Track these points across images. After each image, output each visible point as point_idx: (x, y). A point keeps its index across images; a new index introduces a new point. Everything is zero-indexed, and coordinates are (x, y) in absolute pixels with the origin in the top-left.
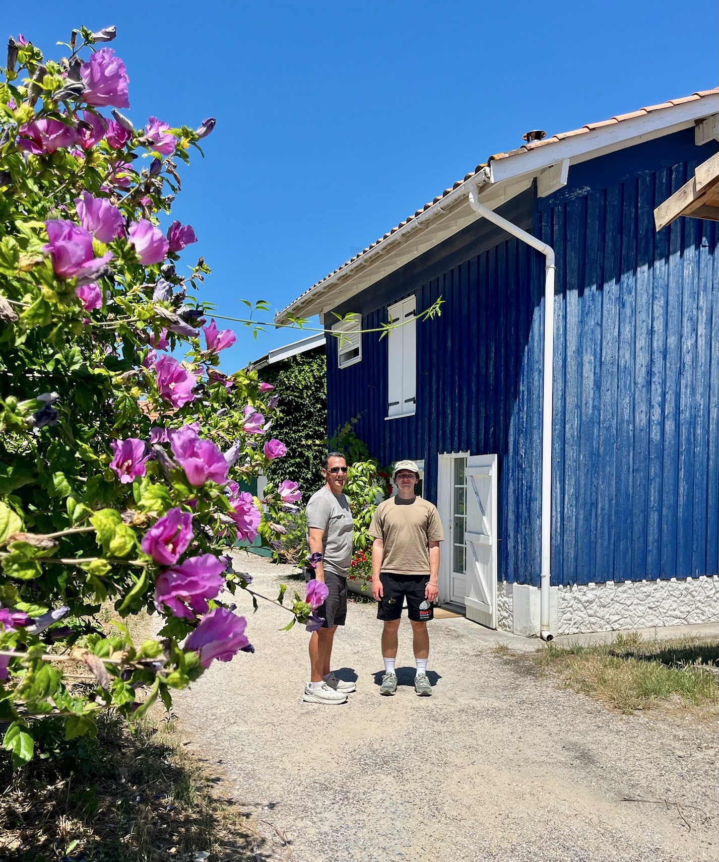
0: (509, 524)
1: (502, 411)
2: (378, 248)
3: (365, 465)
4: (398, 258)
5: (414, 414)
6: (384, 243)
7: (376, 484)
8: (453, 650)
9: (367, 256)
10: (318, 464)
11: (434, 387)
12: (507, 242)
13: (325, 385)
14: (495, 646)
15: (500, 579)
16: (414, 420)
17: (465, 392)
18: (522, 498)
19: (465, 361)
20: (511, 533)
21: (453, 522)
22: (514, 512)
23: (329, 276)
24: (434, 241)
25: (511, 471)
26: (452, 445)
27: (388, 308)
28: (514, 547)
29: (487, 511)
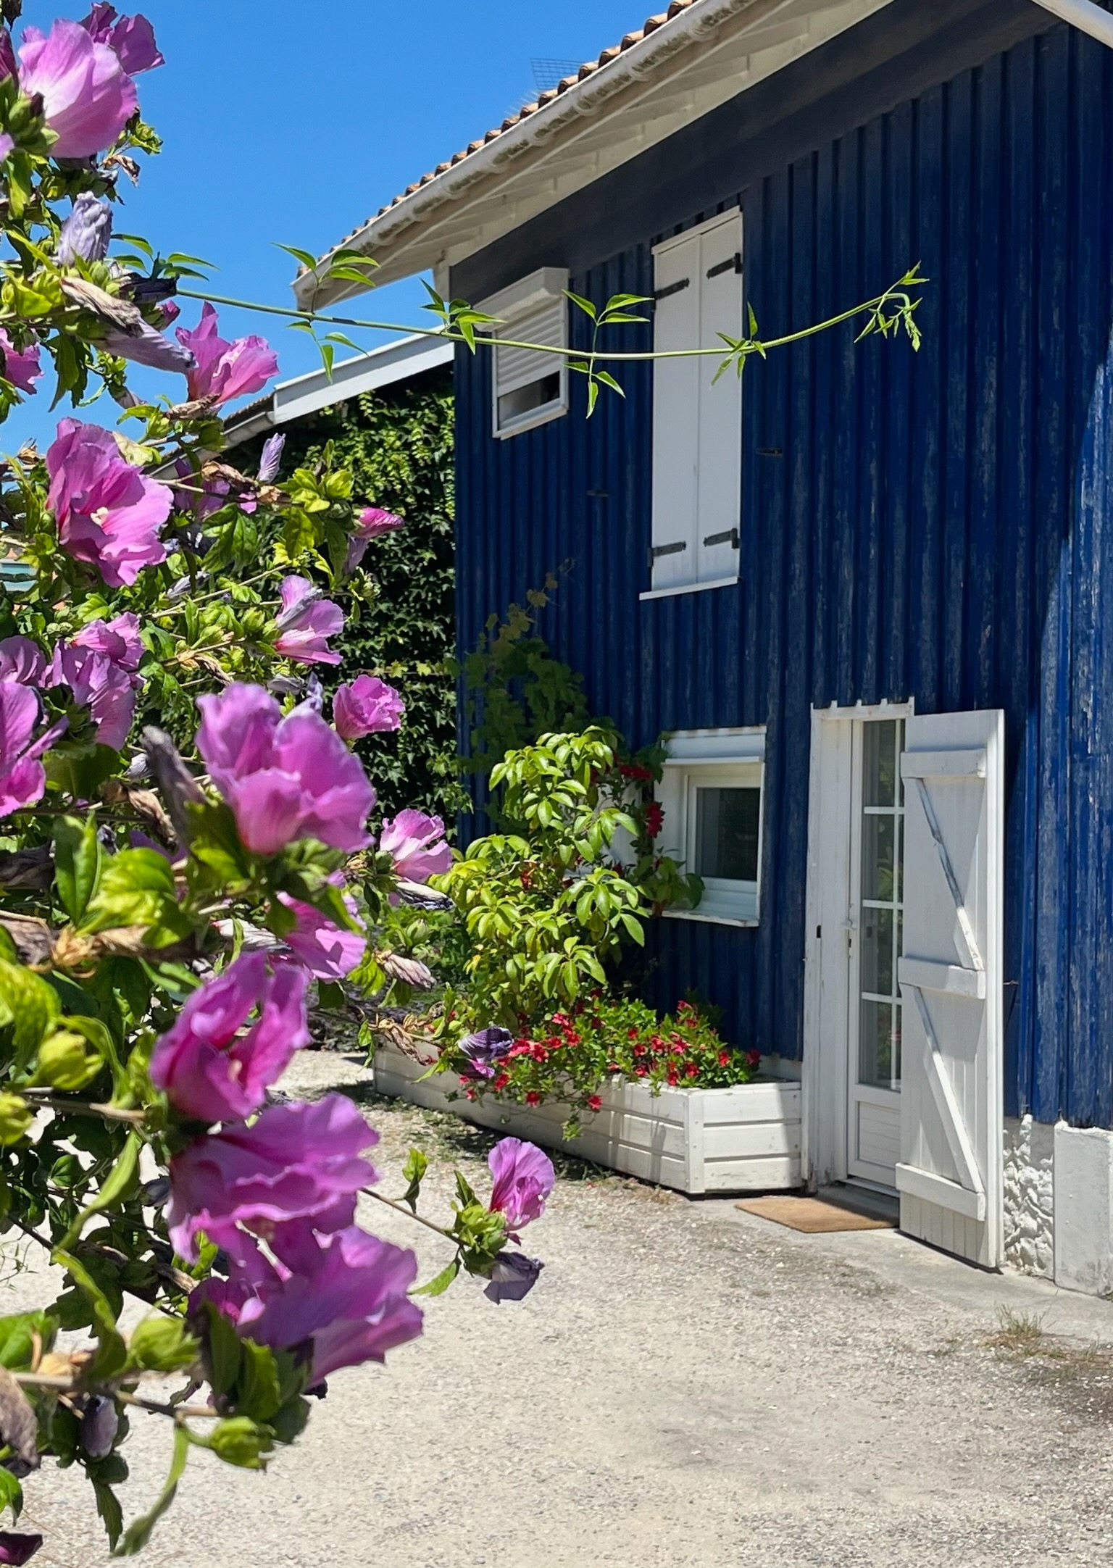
0: (1042, 932)
1: (1020, 573)
2: (625, 62)
3: (578, 743)
4: (688, 94)
5: (734, 580)
6: (644, 44)
7: (610, 803)
8: (863, 1336)
9: (591, 87)
10: (423, 738)
11: (800, 495)
12: (1038, 40)
13: (450, 488)
14: (997, 1326)
15: (1011, 1111)
16: (735, 602)
17: (899, 514)
18: (1084, 848)
19: (900, 414)
20: (1050, 963)
21: (857, 925)
22: (1057, 893)
23: (470, 150)
24: (803, 37)
25: (1048, 764)
26: (857, 679)
27: (655, 250)
28: (1059, 1007)
29: (972, 893)
